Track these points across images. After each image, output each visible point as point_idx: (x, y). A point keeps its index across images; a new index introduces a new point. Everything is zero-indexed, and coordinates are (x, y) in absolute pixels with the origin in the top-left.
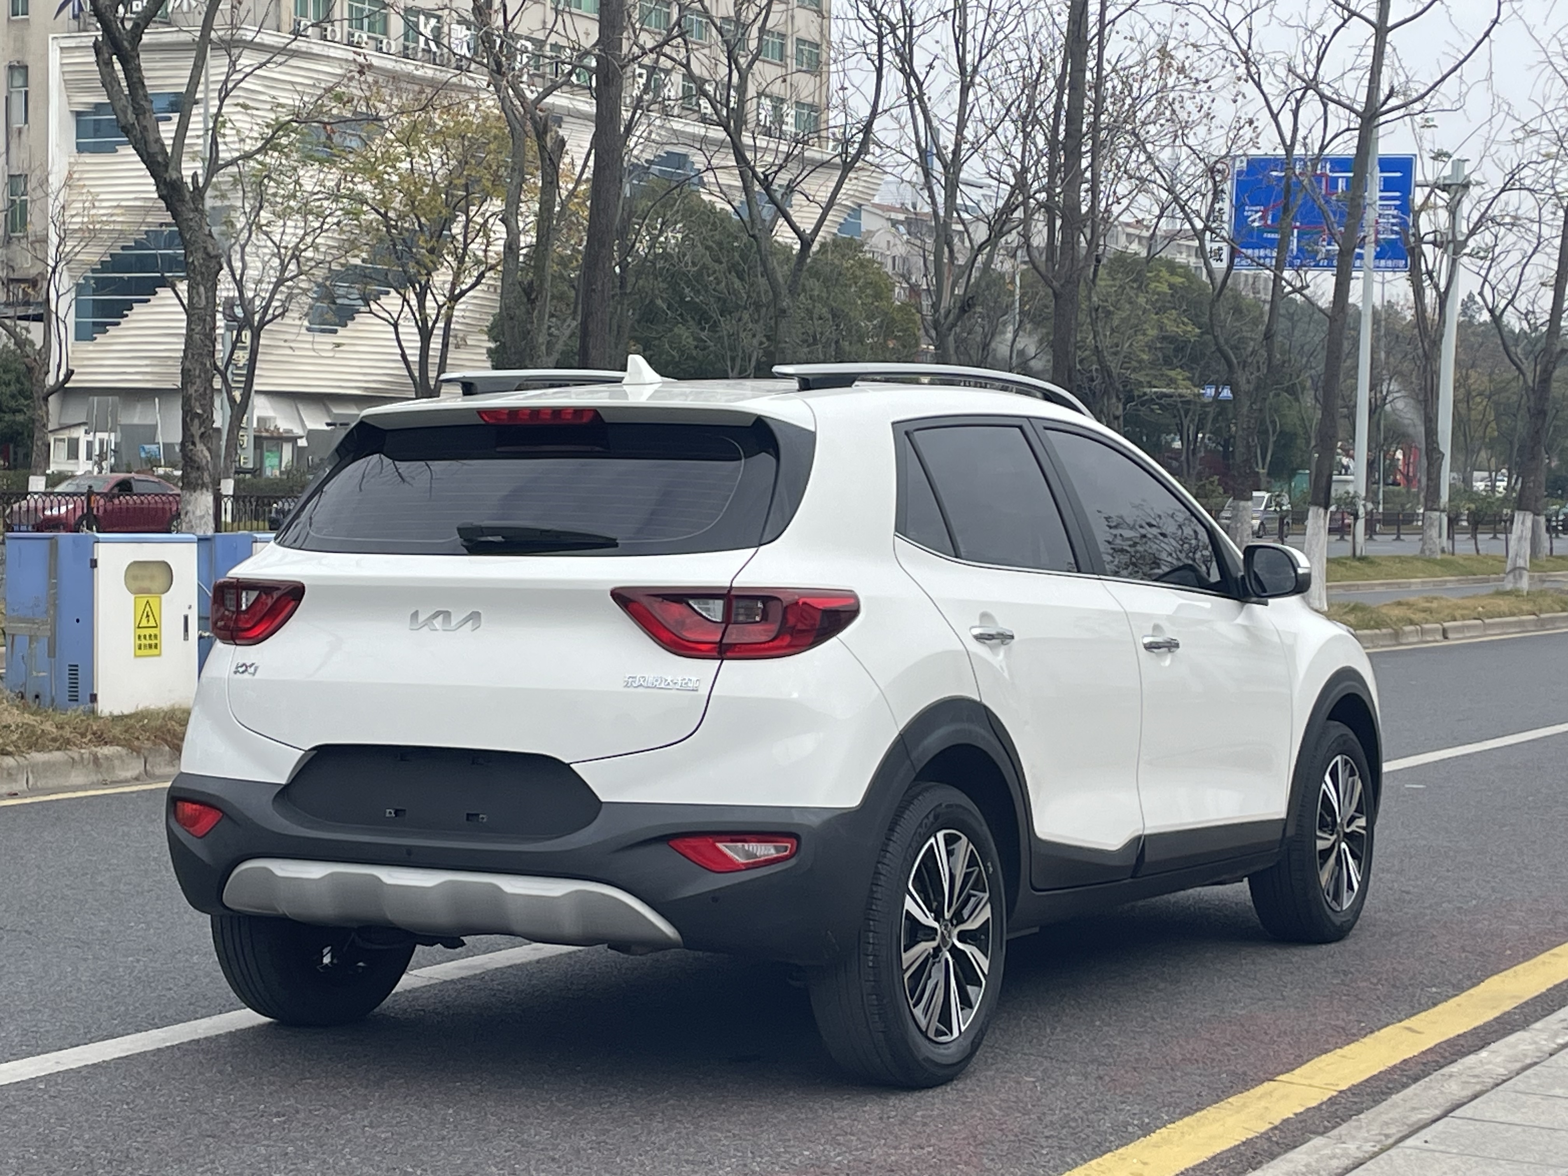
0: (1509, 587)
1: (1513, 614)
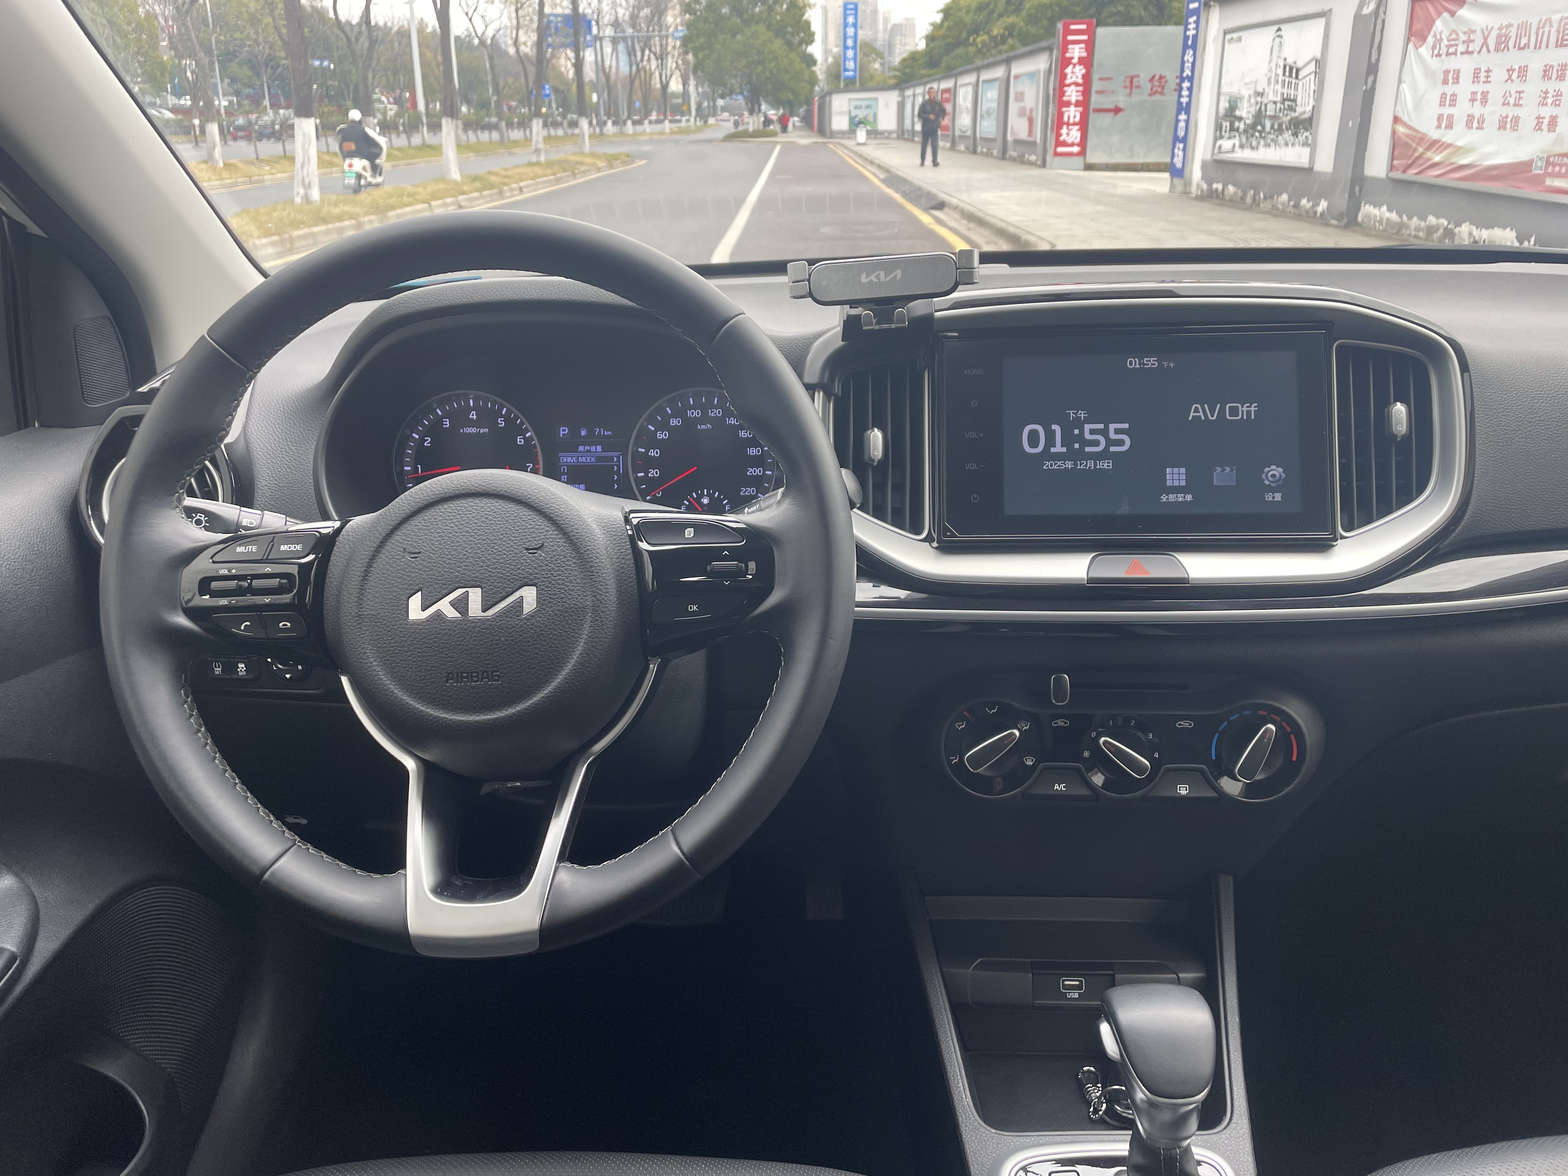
1: (545, 176)
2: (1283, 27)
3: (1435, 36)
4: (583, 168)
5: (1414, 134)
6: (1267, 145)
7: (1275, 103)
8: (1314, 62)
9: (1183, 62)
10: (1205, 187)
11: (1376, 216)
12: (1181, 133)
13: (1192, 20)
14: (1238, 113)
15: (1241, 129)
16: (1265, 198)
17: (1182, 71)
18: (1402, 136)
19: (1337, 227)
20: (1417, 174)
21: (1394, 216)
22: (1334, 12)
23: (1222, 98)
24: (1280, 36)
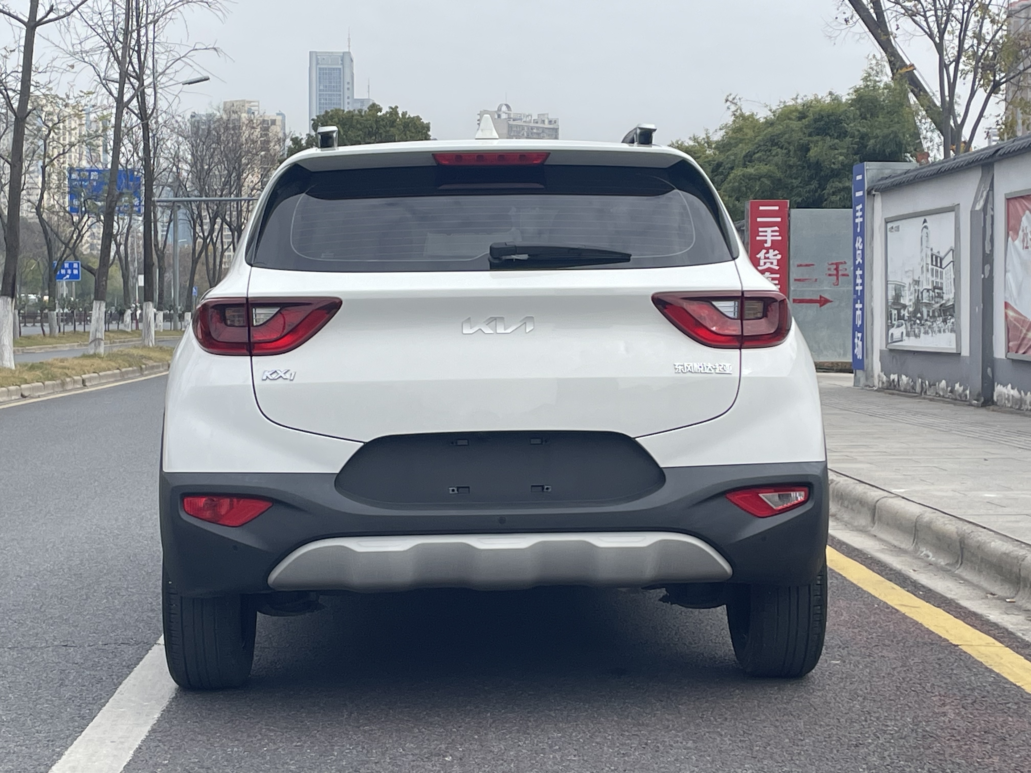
0: (92, 352)
1: (109, 370)
2: (927, 218)
3: (1023, 231)
4: (151, 363)
5: (1020, 317)
6: (926, 333)
7: (928, 290)
8: (951, 252)
9: (855, 250)
10: (885, 378)
11: (1005, 394)
12: (859, 323)
13: (859, 207)
14: (902, 301)
15: (906, 318)
16: (930, 386)
17: (855, 259)
18: (1012, 319)
19: (977, 406)
20: (1024, 353)
21: (1015, 393)
22: (961, 205)
23: (890, 286)
24: (926, 227)
